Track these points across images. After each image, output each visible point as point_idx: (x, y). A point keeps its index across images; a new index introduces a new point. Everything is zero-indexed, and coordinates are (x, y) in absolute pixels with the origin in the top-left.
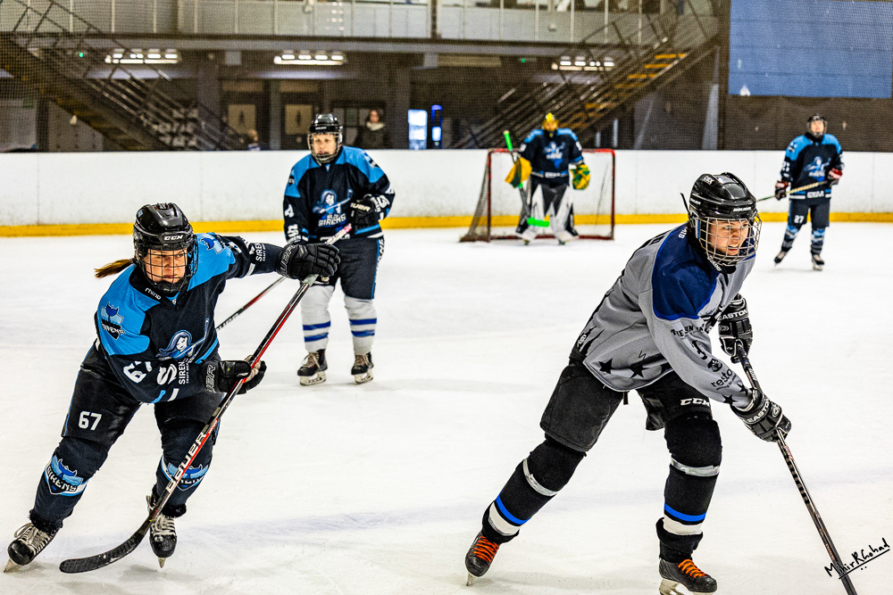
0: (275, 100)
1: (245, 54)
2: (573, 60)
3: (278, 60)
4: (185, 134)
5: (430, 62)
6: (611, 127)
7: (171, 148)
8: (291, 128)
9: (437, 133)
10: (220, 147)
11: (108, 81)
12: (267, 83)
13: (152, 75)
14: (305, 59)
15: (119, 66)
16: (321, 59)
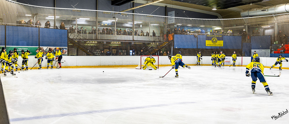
1: (107, 42)
2: (153, 43)
3: (111, 43)
4: (98, 53)
5: (133, 43)
6: (158, 53)
8: (113, 53)
11: (87, 46)
12: (110, 46)
13: (93, 45)
16: (117, 43)
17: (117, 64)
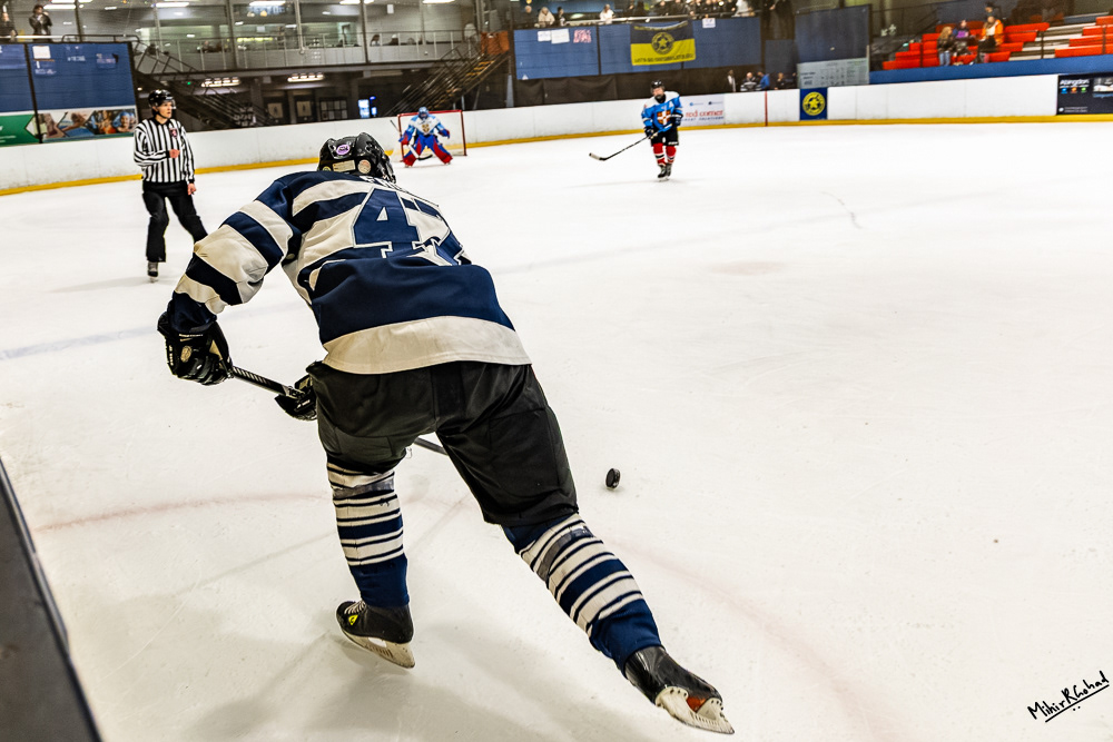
0: (291, 100)
1: (273, 78)
3: (290, 80)
4: (248, 119)
5: (367, 75)
6: (460, 101)
7: (240, 127)
8: (301, 113)
9: (374, 111)
11: (205, 96)
12: (286, 91)
13: (227, 91)
14: (304, 78)
16: (312, 78)
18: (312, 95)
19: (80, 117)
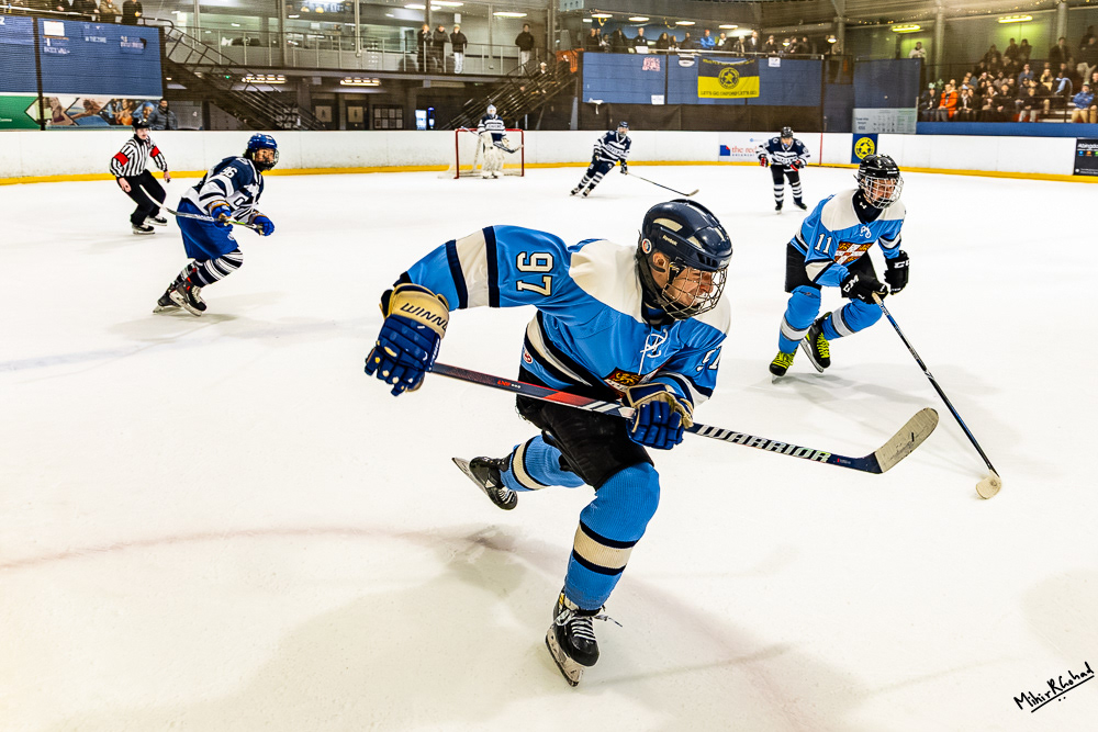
0: (342, 104)
1: (323, 79)
3: (342, 83)
4: (291, 122)
5: (427, 85)
6: (524, 119)
8: (351, 119)
9: (432, 122)
10: (311, 129)
11: (244, 92)
12: (337, 94)
13: (271, 89)
14: (358, 82)
15: (250, 84)
16: (367, 82)
17: (367, 160)
18: (365, 101)
19: (95, 104)
